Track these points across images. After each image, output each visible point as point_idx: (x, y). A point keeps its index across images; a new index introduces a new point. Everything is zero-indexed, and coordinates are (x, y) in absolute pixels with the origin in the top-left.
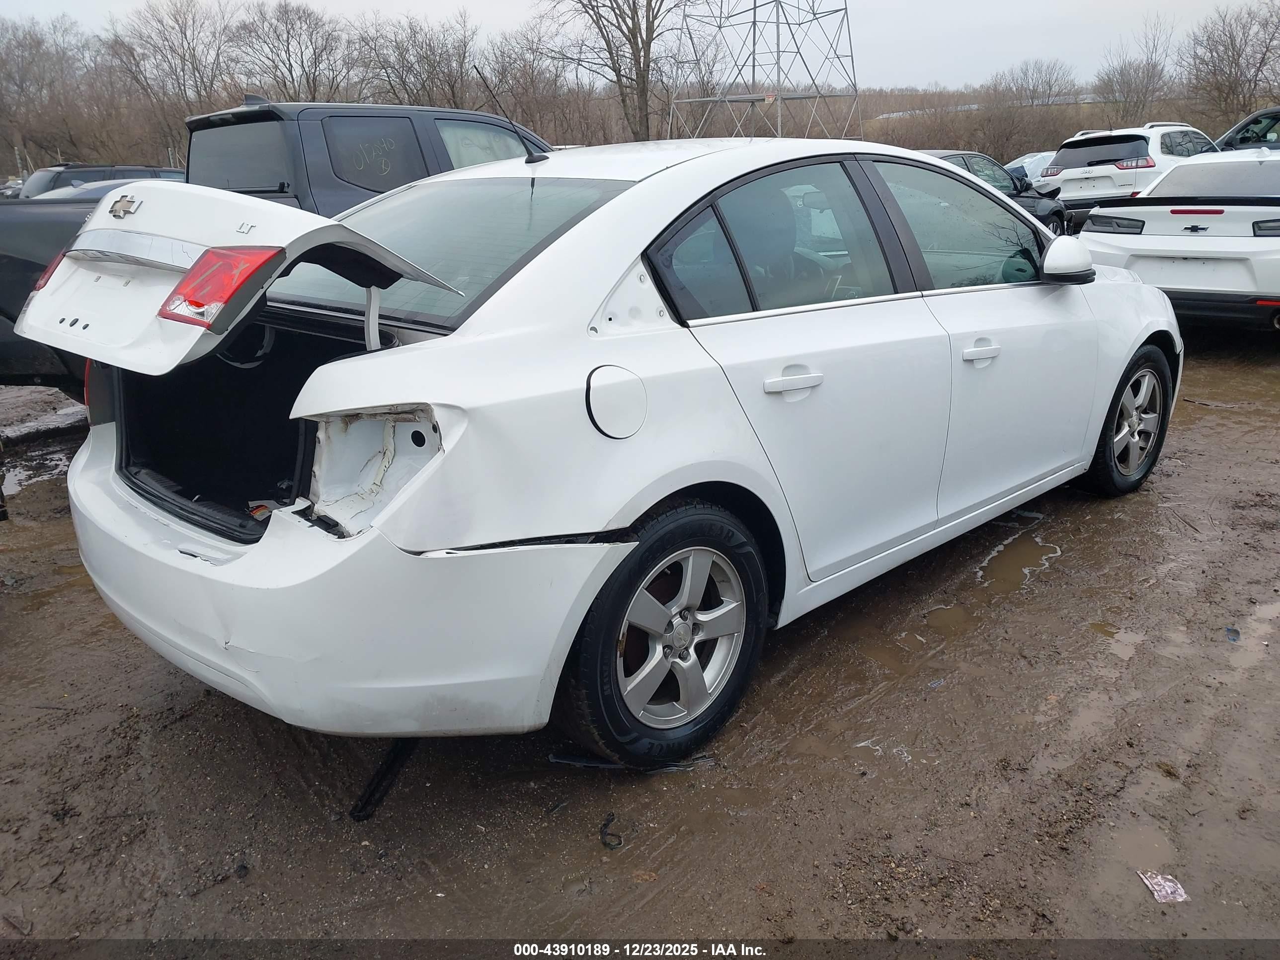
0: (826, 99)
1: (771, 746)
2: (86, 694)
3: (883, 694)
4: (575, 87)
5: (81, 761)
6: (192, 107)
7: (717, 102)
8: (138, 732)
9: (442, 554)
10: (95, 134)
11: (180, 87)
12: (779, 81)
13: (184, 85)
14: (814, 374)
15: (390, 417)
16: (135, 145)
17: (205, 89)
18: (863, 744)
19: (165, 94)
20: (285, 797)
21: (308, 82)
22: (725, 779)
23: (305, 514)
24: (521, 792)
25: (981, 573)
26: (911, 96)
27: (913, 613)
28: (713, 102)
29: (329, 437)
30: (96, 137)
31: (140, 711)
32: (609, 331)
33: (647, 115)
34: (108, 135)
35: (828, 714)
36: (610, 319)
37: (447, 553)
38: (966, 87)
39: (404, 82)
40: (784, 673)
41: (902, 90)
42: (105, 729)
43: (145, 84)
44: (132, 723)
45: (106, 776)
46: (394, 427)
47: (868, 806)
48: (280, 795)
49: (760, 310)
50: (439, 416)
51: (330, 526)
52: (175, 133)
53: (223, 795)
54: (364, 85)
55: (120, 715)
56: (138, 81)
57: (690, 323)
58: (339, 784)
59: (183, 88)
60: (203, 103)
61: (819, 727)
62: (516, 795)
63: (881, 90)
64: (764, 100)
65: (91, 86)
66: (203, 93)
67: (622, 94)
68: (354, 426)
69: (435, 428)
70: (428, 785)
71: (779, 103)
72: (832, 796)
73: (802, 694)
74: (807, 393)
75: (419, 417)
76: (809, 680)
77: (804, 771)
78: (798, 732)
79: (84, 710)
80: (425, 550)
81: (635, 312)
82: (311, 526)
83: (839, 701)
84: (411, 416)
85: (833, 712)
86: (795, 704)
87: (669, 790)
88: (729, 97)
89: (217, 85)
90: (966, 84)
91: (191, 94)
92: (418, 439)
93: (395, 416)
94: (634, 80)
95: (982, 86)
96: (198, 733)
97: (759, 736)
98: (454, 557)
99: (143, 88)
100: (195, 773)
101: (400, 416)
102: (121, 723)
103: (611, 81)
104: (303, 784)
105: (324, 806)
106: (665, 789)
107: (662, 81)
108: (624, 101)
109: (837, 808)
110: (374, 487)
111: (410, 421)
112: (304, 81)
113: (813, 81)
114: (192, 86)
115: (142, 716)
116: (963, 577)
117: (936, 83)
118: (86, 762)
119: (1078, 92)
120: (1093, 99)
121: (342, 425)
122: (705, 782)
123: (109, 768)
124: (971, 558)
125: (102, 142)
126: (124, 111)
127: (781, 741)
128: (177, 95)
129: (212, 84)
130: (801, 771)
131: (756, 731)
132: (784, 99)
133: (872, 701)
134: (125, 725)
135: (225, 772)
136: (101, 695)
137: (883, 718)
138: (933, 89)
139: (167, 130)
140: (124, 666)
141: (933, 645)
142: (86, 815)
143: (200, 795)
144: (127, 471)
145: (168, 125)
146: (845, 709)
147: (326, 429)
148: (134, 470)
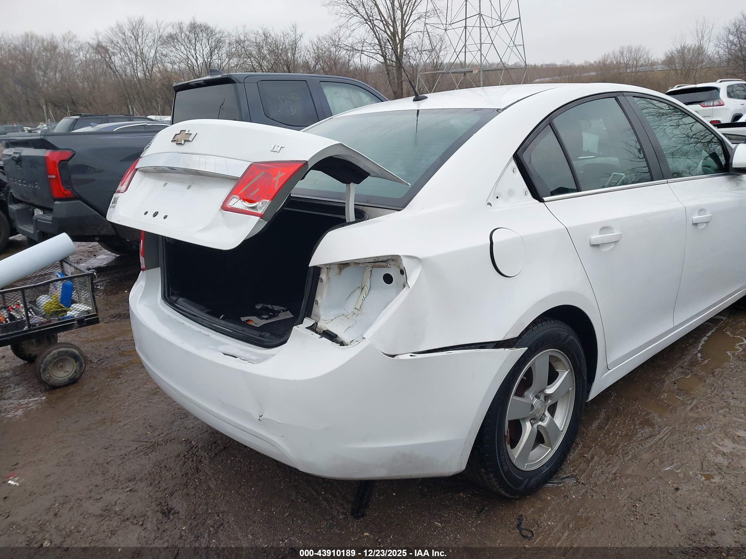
0: (509, 70)
1: (608, 469)
2: (161, 433)
3: (668, 434)
4: (359, 66)
5: (170, 476)
6: (141, 82)
7: (445, 73)
8: (200, 457)
9: (407, 357)
10: (86, 99)
11: (134, 71)
12: (481, 60)
13: (137, 70)
14: (616, 233)
15: (369, 265)
16: (109, 104)
17: (149, 72)
18: (668, 468)
19: (126, 75)
20: (305, 502)
21: (206, 66)
22: (586, 492)
23: (313, 328)
24: (455, 499)
25: (699, 355)
26: (553, 68)
27: (667, 382)
28: (442, 73)
29: (329, 278)
30: (87, 101)
31: (197, 443)
32: (499, 205)
33: (402, 82)
34: (94, 99)
35: (638, 448)
36: (497, 197)
37: (411, 356)
38: (586, 62)
39: (261, 65)
40: (599, 421)
41: (547, 65)
42: (179, 455)
43: (114, 69)
44: (194, 452)
45: (188, 486)
46: (371, 271)
47: (689, 511)
48: (301, 500)
49: (582, 191)
50: (406, 264)
51: (331, 336)
52: (131, 97)
53: (265, 500)
54: (238, 68)
55: (186, 446)
56: (111, 68)
57: (545, 199)
58: (338, 494)
59: (136, 71)
60: (147, 80)
61: (635, 457)
62: (453, 502)
63: (535, 65)
64: (472, 72)
65: (84, 71)
66: (148, 74)
67: (387, 70)
68: (346, 271)
69: (402, 272)
70: (394, 494)
71: (481, 73)
72: (662, 505)
73: (615, 435)
74: (613, 246)
75: (390, 265)
76: (616, 425)
77: (637, 486)
78: (622, 460)
79: (162, 442)
80: (397, 354)
81: (511, 193)
82: (321, 337)
83: (642, 440)
84: (384, 264)
85: (640, 447)
86: (613, 442)
87: (552, 499)
88: (451, 71)
89: (155, 69)
90: (585, 61)
91: (140, 75)
92: (388, 279)
93: (372, 264)
94: (394, 62)
95: (595, 62)
96: (237, 459)
97: (598, 463)
98: (415, 359)
99: (114, 72)
100: (243, 485)
101: (377, 264)
102: (188, 452)
103: (381, 62)
104: (314, 493)
105: (332, 508)
106: (549, 498)
107: (409, 62)
108: (388, 74)
109: (669, 512)
110: (355, 311)
111: (383, 267)
112: (204, 65)
113: (501, 59)
114: (141, 70)
115: (199, 446)
116: (689, 357)
117: (568, 61)
118: (173, 478)
119: (653, 64)
120: (663, 68)
121: (338, 270)
122: (574, 494)
123: (189, 481)
124: (690, 345)
125: (90, 103)
126: (102, 85)
127: (614, 466)
128: (131, 75)
129: (152, 69)
130: (634, 487)
131: (594, 460)
132: (484, 71)
133: (664, 439)
134: (191, 453)
135: (262, 484)
136: (170, 433)
137: (675, 451)
138: (566, 64)
139: (127, 96)
140: (178, 415)
141: (689, 402)
142: (182, 512)
143: (250, 500)
144: (169, 298)
145: (128, 93)
146: (648, 445)
147: (328, 273)
148: (174, 298)
